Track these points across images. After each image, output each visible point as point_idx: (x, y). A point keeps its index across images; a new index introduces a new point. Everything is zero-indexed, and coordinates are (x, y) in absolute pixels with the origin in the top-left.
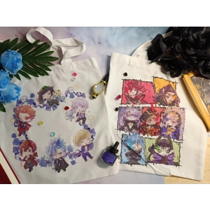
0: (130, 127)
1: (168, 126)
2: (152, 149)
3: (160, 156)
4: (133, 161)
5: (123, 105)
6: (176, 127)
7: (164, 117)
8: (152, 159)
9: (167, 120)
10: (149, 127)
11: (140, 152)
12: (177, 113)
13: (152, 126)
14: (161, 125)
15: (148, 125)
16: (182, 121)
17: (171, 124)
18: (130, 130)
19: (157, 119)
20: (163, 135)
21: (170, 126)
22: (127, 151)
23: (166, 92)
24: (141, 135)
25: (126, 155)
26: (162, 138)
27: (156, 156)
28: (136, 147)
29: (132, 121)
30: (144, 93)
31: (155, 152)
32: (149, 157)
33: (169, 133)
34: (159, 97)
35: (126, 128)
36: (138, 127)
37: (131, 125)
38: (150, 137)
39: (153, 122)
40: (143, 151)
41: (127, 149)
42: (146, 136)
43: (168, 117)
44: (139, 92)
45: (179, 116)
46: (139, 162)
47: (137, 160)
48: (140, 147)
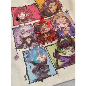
0: (29, 42)
1: (62, 28)
2: (56, 54)
3: (67, 57)
4: (43, 76)
5: (15, 27)
6: (68, 26)
7: (55, 23)
8: (60, 64)
9: (58, 24)
10: (46, 35)
11: (46, 62)
12: (63, 17)
13: (47, 33)
14: (56, 29)
15: (44, 34)
16: (70, 20)
17: (63, 26)
18: (29, 45)
19: (49, 27)
20: (62, 37)
21: (64, 28)
22: (33, 67)
23: (48, 4)
24: (41, 45)
25: (34, 71)
26: (62, 40)
27: (64, 59)
28: (40, 59)
29: (28, 37)
30: (31, 14)
31: (60, 56)
32: (57, 62)
33: (66, 32)
34: (44, 11)
35: (25, 45)
36: (36, 39)
37: (29, 41)
38: (50, 44)
39: (47, 29)
40: (49, 60)
41: (32, 65)
42: (46, 44)
43: (58, 22)
44: (27, 14)
45: (66, 18)
46: (49, 74)
47: (46, 72)
48: (44, 57)
